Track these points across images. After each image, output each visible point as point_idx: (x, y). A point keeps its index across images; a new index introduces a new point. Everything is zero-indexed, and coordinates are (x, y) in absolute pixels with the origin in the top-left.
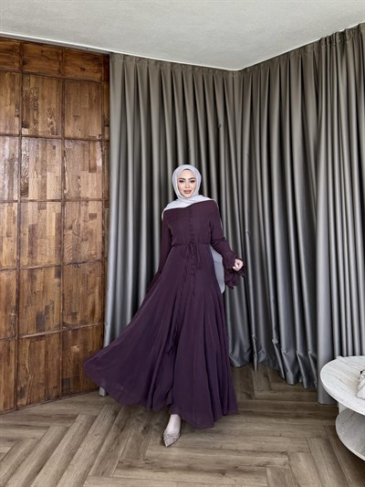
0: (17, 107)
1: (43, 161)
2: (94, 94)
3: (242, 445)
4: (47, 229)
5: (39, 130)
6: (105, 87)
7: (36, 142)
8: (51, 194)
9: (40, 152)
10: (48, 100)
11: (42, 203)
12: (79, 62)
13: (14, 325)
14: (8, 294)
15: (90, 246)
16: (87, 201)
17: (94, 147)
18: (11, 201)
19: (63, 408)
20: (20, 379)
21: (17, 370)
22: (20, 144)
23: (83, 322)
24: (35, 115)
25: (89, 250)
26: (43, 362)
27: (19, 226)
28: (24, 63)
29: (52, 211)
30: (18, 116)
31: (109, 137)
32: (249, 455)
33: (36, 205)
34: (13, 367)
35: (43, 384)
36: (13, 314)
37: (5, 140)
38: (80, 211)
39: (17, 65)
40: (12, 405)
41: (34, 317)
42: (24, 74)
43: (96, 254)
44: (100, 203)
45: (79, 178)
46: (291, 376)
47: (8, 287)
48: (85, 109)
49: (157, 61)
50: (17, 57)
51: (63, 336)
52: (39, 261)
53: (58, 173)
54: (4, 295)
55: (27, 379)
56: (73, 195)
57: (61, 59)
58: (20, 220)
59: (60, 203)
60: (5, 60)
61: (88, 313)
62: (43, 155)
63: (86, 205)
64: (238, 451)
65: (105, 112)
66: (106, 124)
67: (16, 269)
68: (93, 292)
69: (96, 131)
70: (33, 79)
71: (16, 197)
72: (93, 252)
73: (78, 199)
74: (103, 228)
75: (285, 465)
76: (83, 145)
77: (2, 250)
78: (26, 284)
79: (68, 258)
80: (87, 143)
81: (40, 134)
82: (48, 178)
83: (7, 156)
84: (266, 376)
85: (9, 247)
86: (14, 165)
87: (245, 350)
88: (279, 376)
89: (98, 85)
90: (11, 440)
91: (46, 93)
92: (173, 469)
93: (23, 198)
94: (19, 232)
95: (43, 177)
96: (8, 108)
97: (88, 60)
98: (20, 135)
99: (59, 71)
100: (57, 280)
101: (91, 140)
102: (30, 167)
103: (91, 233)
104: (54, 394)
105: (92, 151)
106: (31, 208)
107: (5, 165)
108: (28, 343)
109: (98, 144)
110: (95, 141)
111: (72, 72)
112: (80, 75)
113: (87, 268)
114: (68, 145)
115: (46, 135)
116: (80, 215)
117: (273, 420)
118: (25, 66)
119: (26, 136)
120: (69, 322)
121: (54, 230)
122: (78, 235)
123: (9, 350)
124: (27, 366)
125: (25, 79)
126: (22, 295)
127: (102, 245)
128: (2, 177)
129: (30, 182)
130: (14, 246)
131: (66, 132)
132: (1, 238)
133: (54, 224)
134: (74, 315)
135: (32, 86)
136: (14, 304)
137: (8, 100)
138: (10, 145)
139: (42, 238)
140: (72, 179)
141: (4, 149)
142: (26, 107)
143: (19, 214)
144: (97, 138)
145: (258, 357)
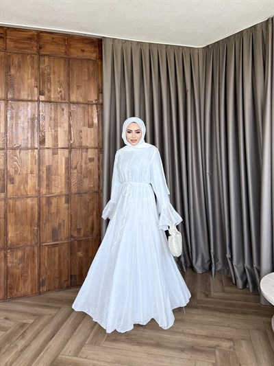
0: (36, 80)
1: (55, 120)
2: (91, 69)
3: (198, 331)
4: (59, 166)
5: (52, 97)
6: (100, 63)
7: (50, 106)
8: (61, 143)
9: (53, 113)
10: (58, 73)
11: (55, 150)
12: (80, 45)
13: (37, 236)
14: (32, 214)
15: (90, 182)
18: (33, 149)
20: (42, 273)
21: (40, 267)
22: (39, 107)
23: (85, 235)
24: (49, 86)
25: (88, 184)
26: (57, 263)
27: (39, 166)
28: (40, 48)
29: (62, 156)
30: (37, 87)
31: (103, 102)
32: (203, 339)
33: (51, 151)
34: (37, 265)
35: (57, 278)
36: (36, 228)
37: (28, 105)
38: (82, 155)
39: (35, 49)
40: (37, 291)
41: (51, 231)
42: (40, 55)
43: (94, 187)
44: (97, 150)
45: (81, 132)
46: (240, 283)
47: (32, 209)
48: (85, 80)
49: (138, 42)
50: (34, 43)
51: (71, 245)
52: (53, 191)
53: (66, 128)
54: (29, 215)
55: (46, 274)
56: (77, 144)
57: (66, 43)
58: (40, 161)
59: (67, 150)
60: (27, 46)
61: (89, 229)
62: (55, 115)
63: (87, 152)
64: (195, 336)
66: (100, 91)
67: (37, 197)
69: (93, 97)
70: (46, 59)
71: (36, 146)
72: (92, 186)
73: (81, 147)
74: (99, 168)
75: (230, 348)
76: (84, 108)
77: (27, 183)
78: (45, 207)
79: (74, 190)
80: (86, 106)
81: (53, 100)
82: (59, 132)
83: (29, 116)
84: (221, 281)
85: (32, 181)
86: (35, 122)
87: (206, 261)
88: (231, 281)
89: (94, 62)
90: (35, 315)
91: (56, 69)
93: (41, 146)
94: (39, 170)
95: (55, 131)
96: (30, 81)
97: (87, 44)
98: (38, 101)
99: (66, 53)
100: (66, 205)
101: (89, 104)
102: (46, 124)
103: (90, 172)
104: (65, 285)
105: (90, 112)
106: (47, 153)
107: (28, 122)
108: (47, 249)
109: (94, 106)
110: (92, 104)
111: (75, 52)
112: (80, 55)
113: (87, 197)
114: (73, 107)
115: (57, 100)
116: (82, 159)
117: (224, 315)
118: (41, 50)
119: (43, 101)
120: (75, 235)
121: (64, 169)
122: (81, 173)
123: (34, 253)
124: (46, 265)
125: (41, 60)
126: (41, 216)
127: (98, 181)
128: (26, 131)
129: (46, 135)
130: (36, 180)
131: (71, 98)
132: (27, 174)
133: (64, 165)
134: (79, 230)
135: (46, 64)
136: (36, 221)
137: (30, 76)
138: (32, 108)
139: (55, 175)
140: (76, 133)
141: (27, 111)
142: (42, 80)
143: (39, 158)
144: (94, 102)
145: (215, 267)
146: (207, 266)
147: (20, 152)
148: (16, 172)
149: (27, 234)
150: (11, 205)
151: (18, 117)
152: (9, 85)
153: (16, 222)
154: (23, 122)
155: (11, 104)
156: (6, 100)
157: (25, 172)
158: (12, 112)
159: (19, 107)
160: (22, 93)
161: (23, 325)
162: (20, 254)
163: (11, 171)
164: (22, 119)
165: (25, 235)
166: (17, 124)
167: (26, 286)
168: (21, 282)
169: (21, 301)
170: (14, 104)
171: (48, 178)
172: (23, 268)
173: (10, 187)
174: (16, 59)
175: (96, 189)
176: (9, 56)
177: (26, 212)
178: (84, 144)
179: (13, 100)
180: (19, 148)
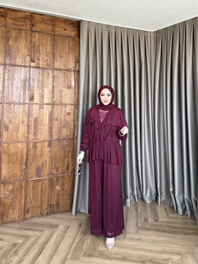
0: (29, 50)
1: (42, 82)
2: (71, 44)
3: (153, 248)
4: (44, 118)
5: (41, 64)
6: (77, 40)
8: (46, 101)
9: (41, 76)
10: (46, 46)
11: (41, 105)
12: (63, 25)
13: (25, 173)
14: (22, 155)
15: (67, 131)
16: (66, 105)
17: (70, 74)
18: (24, 104)
19: (50, 220)
20: (27, 203)
21: (26, 198)
22: (30, 71)
23: (63, 173)
24: (38, 55)
25: (65, 132)
26: (40, 195)
27: (28, 118)
28: (33, 26)
29: (47, 110)
30: (29, 56)
32: (158, 253)
33: (38, 106)
34: (23, 196)
35: (39, 207)
36: (24, 167)
37: (22, 69)
38: (62, 110)
39: (29, 26)
40: (23, 217)
41: (36, 169)
42: (32, 31)
43: (70, 135)
44: (73, 106)
45: (62, 92)
47: (22, 151)
48: (66, 52)
49: (107, 25)
50: (29, 22)
51: (51, 180)
52: (39, 138)
53: (51, 89)
54: (19, 156)
55: (31, 203)
56: (58, 101)
57: (53, 23)
58: (29, 114)
59: (51, 106)
60: (22, 23)
61: (65, 168)
62: (42, 78)
63: (65, 107)
64: (151, 251)
65: (77, 54)
66: (78, 61)
67: (26, 142)
68: (68, 156)
69: (71, 65)
70: (37, 35)
71: (27, 102)
72: (68, 134)
73: (61, 104)
74: (74, 121)
75: (179, 260)
76: (65, 73)
77: (19, 131)
78: (31, 152)
79: (55, 137)
81: (41, 66)
82: (45, 92)
83: (22, 78)
85: (22, 129)
86: (26, 82)
87: (153, 194)
89: (73, 38)
90: (23, 237)
91: (44, 43)
92: (115, 258)
93: (31, 102)
94: (29, 121)
95: (42, 91)
96: (24, 51)
97: (69, 24)
98: (30, 67)
99: (52, 30)
100: (48, 149)
101: (69, 70)
102: (35, 84)
103: (67, 123)
104: (46, 213)
105: (69, 77)
106: (35, 108)
107: (21, 83)
108: (32, 183)
109: (73, 73)
110: (71, 71)
111: (59, 30)
112: (63, 33)
113: (65, 143)
114: (56, 73)
115: (44, 67)
116: (62, 113)
117: (171, 235)
118: (33, 27)
119: (33, 67)
120: (54, 173)
121: (48, 121)
122: (61, 124)
123: (22, 186)
124: (31, 196)
125: (33, 35)
126: (29, 157)
127: (73, 130)
128: (19, 90)
129: (35, 93)
130: (25, 129)
131: (55, 65)
132: (19, 124)
133: (48, 117)
134: (57, 169)
136: (25, 161)
137: (24, 47)
138: (24, 72)
139: (41, 125)
140: (58, 92)
141: (21, 74)
142: (33, 51)
143: (29, 111)
144: (72, 69)
145: (161, 198)
146: (154, 198)
147: (14, 106)
148: (10, 122)
149: (17, 171)
150: (6, 148)
151: (13, 79)
152: (8, 53)
153: (9, 162)
154: (18, 83)
155: (9, 67)
156: (5, 65)
157: (17, 122)
158: (9, 75)
159: (14, 71)
160: (17, 60)
161: (15, 245)
162: (11, 187)
163: (7, 121)
164: (17, 80)
165: (15, 172)
166: (12, 84)
167: (15, 213)
168: (11, 210)
169: (10, 225)
170: (11, 68)
172: (12, 198)
173: (5, 134)
174: (14, 33)
175: (72, 137)
176: (8, 31)
177: (17, 153)
178: (63, 101)
179: (10, 65)
180: (14, 103)
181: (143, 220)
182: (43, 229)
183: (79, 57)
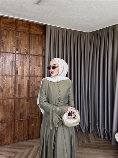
0: (14, 43)
1: (23, 62)
2: (40, 39)
4: (24, 84)
5: (22, 52)
6: (44, 37)
7: (21, 56)
8: (25, 74)
9: (22, 59)
10: (25, 41)
12: (35, 28)
13: (13, 116)
14: (12, 106)
16: (37, 76)
17: (40, 58)
18: (12, 76)
19: (29, 143)
20: (15, 133)
21: (14, 131)
22: (15, 56)
23: (35, 116)
24: (20, 46)
25: (37, 93)
26: (22, 129)
27: (15, 84)
28: (17, 28)
29: (26, 79)
30: (15, 46)
33: (21, 77)
34: (13, 130)
35: (22, 135)
36: (13, 113)
37: (10, 55)
38: (35, 79)
39: (14, 28)
40: (13, 142)
42: (16, 31)
45: (35, 68)
47: (11, 104)
48: (37, 44)
49: (62, 28)
50: (14, 25)
51: (29, 121)
52: (21, 96)
53: (28, 67)
54: (10, 107)
55: (17, 133)
56: (33, 74)
57: (29, 26)
58: (15, 82)
59: (28, 77)
60: (10, 26)
61: (37, 113)
62: (23, 60)
63: (37, 78)
65: (44, 46)
66: (44, 50)
67: (14, 98)
69: (40, 53)
70: (19, 33)
71: (14, 75)
73: (34, 76)
77: (9, 92)
78: (17, 103)
79: (31, 95)
80: (37, 57)
81: (22, 53)
82: (25, 68)
83: (11, 60)
85: (11, 91)
86: (13, 63)
89: (42, 36)
91: (24, 39)
93: (16, 75)
94: (15, 86)
95: (23, 68)
96: (11, 43)
97: (39, 27)
98: (15, 53)
99: (28, 31)
100: (27, 102)
101: (39, 56)
102: (18, 64)
103: (38, 87)
104: (26, 139)
105: (39, 59)
106: (19, 78)
107: (10, 63)
108: (18, 122)
111: (33, 31)
112: (36, 32)
114: (31, 57)
115: (24, 53)
116: (35, 81)
119: (17, 54)
120: (31, 116)
121: (26, 86)
122: (34, 88)
123: (12, 124)
124: (17, 130)
125: (17, 33)
128: (9, 67)
129: (19, 69)
130: (13, 91)
131: (31, 53)
132: (9, 88)
133: (26, 84)
134: (32, 114)
135: (19, 36)
136: (13, 110)
137: (11, 41)
138: (12, 56)
139: (22, 88)
140: (32, 69)
141: (10, 58)
142: (17, 43)
143: (15, 80)
144: (41, 55)
145: (91, 130)
146: (87, 129)
148: (4, 87)
149: (9, 116)
151: (5, 61)
152: (2, 44)
153: (4, 110)
154: (8, 63)
155: (2, 54)
157: (8, 87)
158: (2, 58)
159: (6, 56)
160: (8, 49)
162: (5, 125)
163: (2, 86)
164: (7, 62)
165: (8, 116)
166: (5, 64)
167: (8, 139)
168: (6, 138)
169: (6, 146)
170: (4, 54)
171: (19, 90)
172: (6, 131)
173: (1, 94)
174: (5, 32)
176: (2, 31)
177: (8, 105)
178: (36, 74)
179: (3, 52)
180: (6, 75)
181: (81, 142)
182: (25, 148)
183: (45, 47)
